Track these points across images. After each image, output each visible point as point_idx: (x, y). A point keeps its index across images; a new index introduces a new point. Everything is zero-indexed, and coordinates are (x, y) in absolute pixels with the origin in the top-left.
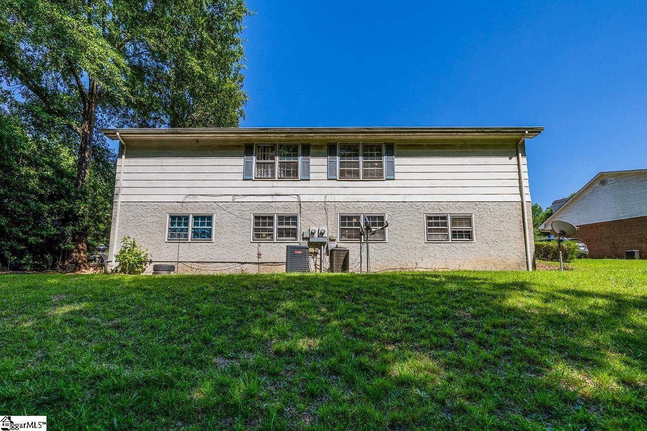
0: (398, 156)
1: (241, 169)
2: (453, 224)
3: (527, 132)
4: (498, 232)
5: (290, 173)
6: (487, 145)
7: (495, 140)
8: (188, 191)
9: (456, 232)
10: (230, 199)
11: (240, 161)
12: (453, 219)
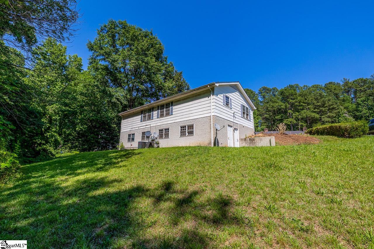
0: (174, 106)
1: (140, 119)
2: (188, 129)
3: (209, 86)
4: (202, 131)
5: (150, 118)
6: (200, 94)
7: (203, 91)
8: (131, 127)
9: (189, 132)
10: (137, 128)
11: (140, 116)
12: (188, 127)
